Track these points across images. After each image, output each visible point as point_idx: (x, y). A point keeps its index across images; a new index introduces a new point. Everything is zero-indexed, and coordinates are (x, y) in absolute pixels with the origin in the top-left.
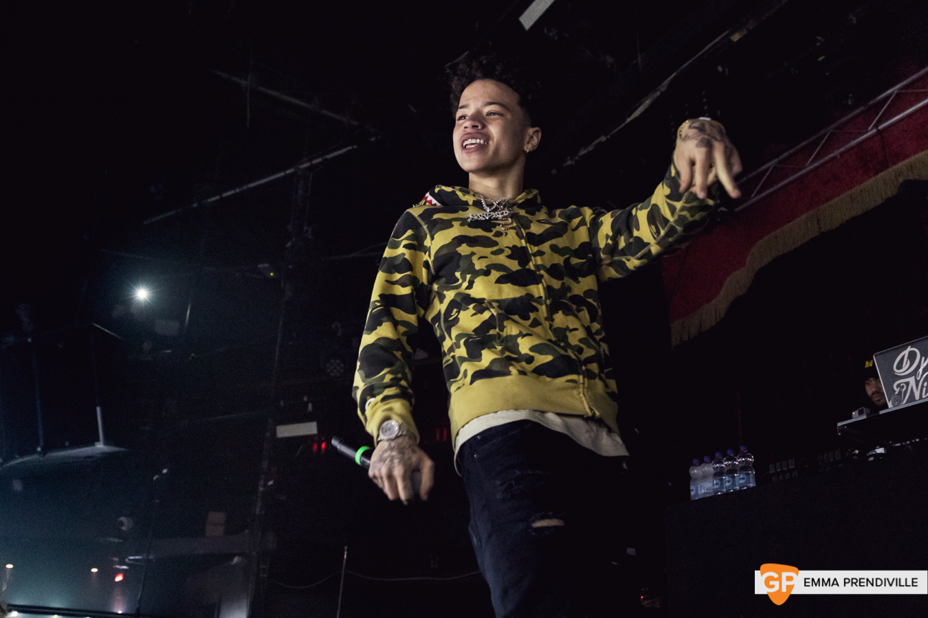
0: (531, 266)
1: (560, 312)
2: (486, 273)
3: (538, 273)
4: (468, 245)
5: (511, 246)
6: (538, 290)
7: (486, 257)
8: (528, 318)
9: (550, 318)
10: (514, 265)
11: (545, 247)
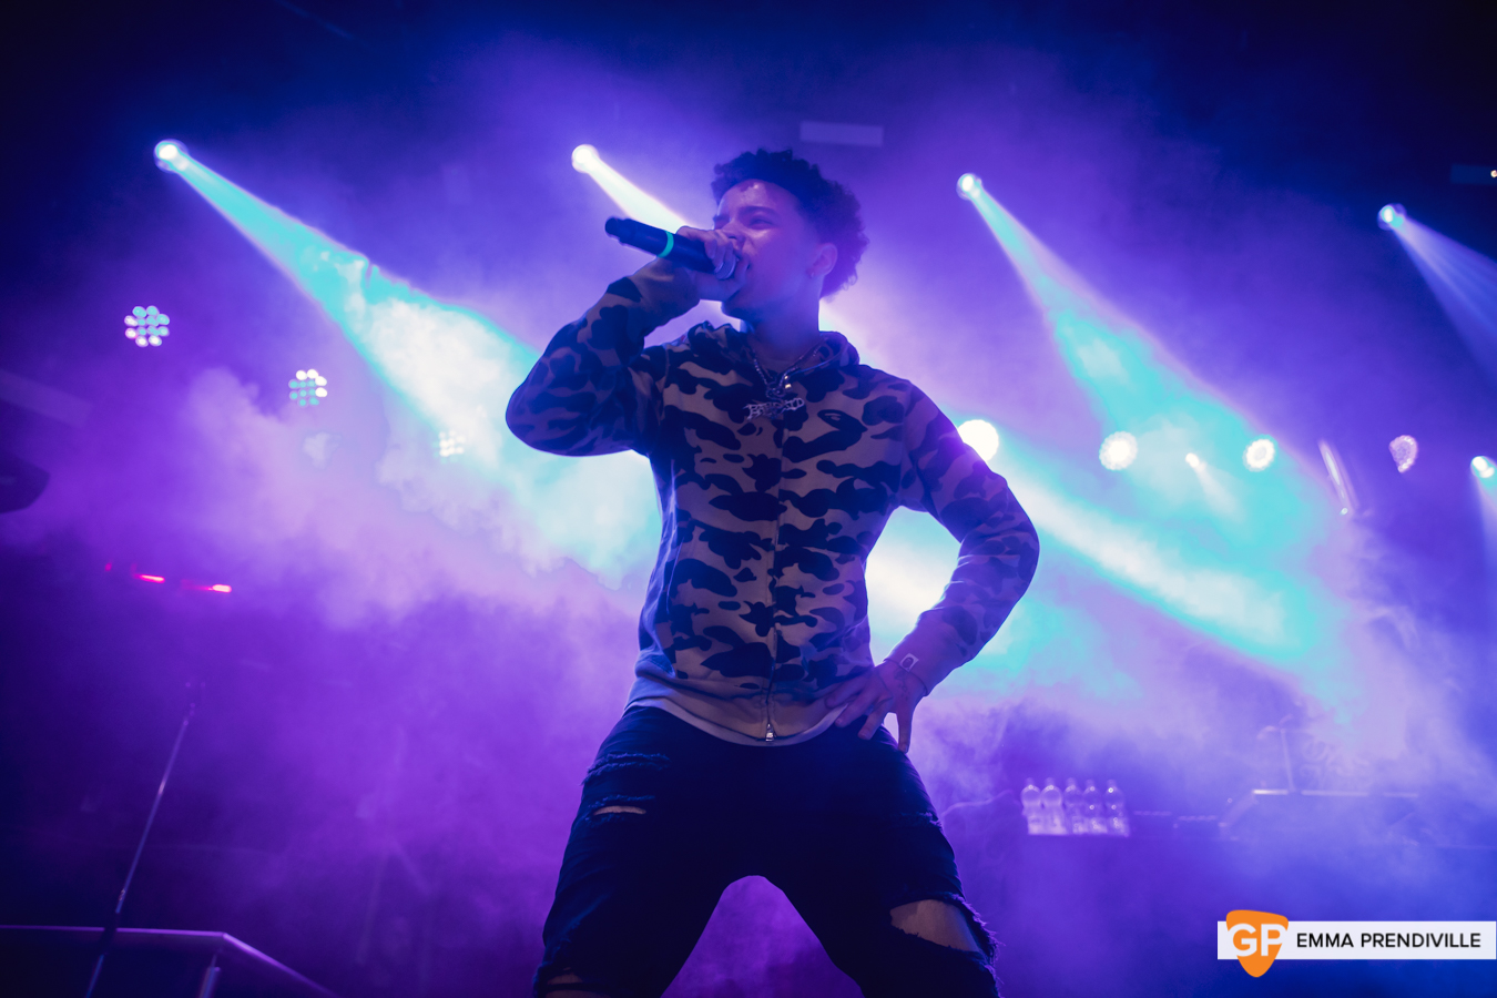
0: (774, 491)
1: (796, 565)
2: (705, 483)
3: (781, 503)
4: (698, 434)
5: (756, 455)
6: (768, 530)
7: (713, 461)
8: (737, 567)
9: (776, 572)
10: (748, 485)
11: (810, 466)
